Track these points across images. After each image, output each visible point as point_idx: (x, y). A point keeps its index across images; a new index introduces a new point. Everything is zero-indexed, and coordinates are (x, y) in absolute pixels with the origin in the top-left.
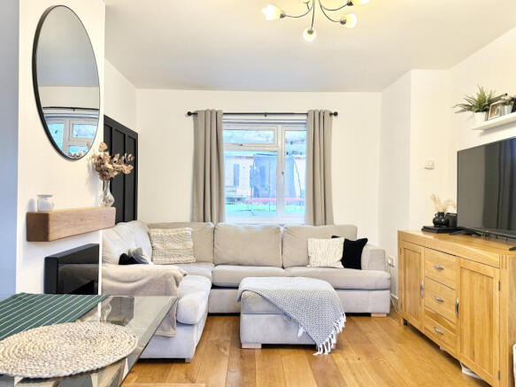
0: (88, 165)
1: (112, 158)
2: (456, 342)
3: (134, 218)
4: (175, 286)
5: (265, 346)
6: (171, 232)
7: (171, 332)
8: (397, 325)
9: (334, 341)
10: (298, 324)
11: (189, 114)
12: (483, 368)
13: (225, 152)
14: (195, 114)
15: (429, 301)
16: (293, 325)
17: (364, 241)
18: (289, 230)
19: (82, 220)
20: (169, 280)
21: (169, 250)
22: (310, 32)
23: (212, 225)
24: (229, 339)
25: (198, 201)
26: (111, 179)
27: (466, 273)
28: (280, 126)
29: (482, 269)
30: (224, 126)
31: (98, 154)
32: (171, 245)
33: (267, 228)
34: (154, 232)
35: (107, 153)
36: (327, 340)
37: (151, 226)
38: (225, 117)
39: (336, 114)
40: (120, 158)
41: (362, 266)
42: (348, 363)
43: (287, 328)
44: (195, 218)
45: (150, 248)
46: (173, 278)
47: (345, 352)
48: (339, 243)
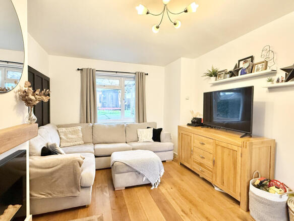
0: (16, 97)
1: (34, 92)
2: (212, 176)
3: (49, 122)
4: (79, 167)
5: (127, 188)
6: (70, 129)
7: (78, 193)
8: (177, 165)
9: (159, 181)
10: (143, 176)
11: (78, 69)
12: (230, 189)
13: (97, 89)
14: (82, 70)
15: (196, 157)
16: (140, 176)
17: (161, 130)
18: (128, 126)
19: (9, 139)
20: (75, 164)
21: (69, 139)
22: (158, 27)
23: (91, 125)
24: (107, 185)
25: (83, 113)
26: (34, 106)
27: (219, 148)
28: (122, 78)
29: (230, 146)
30: (96, 77)
31: (24, 89)
32: (70, 136)
33: (118, 125)
34: (60, 130)
35: (31, 89)
36: (157, 181)
37: (59, 126)
38: (97, 72)
39: (147, 74)
40: (41, 92)
41: (161, 140)
42: (168, 192)
43: (138, 177)
44: (82, 121)
45: (59, 138)
46: (78, 163)
47: (164, 185)
48: (151, 130)
